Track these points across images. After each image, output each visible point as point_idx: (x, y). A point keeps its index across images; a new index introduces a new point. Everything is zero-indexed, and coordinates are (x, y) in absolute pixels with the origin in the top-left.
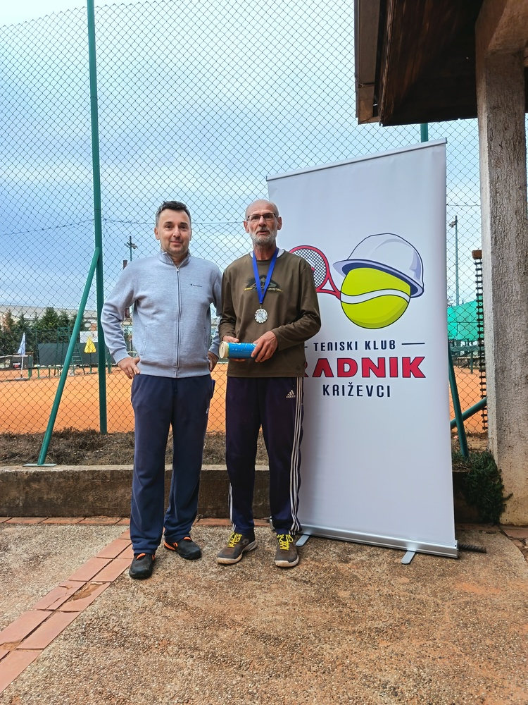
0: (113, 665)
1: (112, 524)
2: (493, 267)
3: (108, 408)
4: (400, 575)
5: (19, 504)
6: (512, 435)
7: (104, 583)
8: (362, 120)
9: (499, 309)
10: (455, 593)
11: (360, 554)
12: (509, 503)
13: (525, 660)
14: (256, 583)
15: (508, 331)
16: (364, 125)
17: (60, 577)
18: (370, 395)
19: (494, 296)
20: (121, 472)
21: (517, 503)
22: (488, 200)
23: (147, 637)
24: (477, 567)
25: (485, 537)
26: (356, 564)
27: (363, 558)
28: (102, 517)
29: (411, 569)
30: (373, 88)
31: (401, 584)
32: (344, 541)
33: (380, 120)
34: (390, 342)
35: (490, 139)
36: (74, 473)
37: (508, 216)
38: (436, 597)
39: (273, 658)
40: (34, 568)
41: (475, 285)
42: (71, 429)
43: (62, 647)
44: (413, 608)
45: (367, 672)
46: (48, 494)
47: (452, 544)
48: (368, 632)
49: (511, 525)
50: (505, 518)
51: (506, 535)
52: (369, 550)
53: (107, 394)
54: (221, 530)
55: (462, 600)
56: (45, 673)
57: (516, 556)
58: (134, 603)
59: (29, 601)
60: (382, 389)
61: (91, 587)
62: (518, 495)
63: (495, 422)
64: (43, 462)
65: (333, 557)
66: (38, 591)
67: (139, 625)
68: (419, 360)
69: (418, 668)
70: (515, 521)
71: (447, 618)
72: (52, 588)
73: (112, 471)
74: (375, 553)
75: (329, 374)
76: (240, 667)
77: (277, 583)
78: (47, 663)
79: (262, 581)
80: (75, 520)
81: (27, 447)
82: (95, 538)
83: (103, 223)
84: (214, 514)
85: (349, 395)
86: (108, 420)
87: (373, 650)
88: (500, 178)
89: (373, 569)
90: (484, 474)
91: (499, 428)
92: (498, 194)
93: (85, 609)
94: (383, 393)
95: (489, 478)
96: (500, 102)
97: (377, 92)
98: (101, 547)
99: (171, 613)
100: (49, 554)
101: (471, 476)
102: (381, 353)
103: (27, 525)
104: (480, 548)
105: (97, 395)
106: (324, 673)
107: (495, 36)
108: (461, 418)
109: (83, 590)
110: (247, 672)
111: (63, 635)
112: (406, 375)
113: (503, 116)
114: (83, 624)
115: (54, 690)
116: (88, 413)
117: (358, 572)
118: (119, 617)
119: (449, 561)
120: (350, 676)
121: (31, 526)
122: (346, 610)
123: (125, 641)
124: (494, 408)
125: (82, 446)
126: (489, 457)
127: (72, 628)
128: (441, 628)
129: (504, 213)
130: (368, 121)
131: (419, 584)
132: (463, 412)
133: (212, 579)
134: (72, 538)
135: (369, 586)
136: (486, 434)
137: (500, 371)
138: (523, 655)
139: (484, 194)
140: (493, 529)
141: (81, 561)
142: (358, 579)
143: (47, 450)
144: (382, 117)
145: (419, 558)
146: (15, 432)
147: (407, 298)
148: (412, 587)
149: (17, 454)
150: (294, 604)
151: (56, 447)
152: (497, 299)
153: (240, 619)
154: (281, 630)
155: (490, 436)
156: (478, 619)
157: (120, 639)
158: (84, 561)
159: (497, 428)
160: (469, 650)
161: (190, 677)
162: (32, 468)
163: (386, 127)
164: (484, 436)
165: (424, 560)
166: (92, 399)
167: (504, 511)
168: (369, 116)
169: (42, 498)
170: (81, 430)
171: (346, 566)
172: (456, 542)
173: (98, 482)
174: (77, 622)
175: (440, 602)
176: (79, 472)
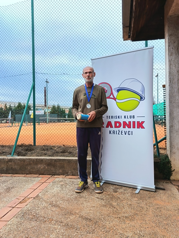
0: (32, 227)
1: (36, 177)
2: (169, 91)
3: (36, 137)
4: (134, 197)
5: (4, 169)
6: (175, 149)
7: (31, 198)
8: (125, 39)
9: (171, 105)
10: (154, 204)
11: (121, 189)
12: (173, 173)
13: (178, 229)
14: (84, 199)
15: (174, 113)
16: (125, 41)
17: (17, 195)
18: (125, 134)
19: (169, 100)
20: (39, 159)
21: (176, 173)
22: (168, 67)
23: (45, 218)
24: (162, 195)
25: (165, 184)
26: (119, 193)
27: (122, 191)
28: (33, 174)
29: (138, 195)
30: (128, 28)
31: (135, 200)
32: (116, 185)
33: (131, 39)
34: (133, 116)
35: (169, 46)
36: (23, 159)
37: (175, 73)
38: (147, 205)
39: (88, 226)
40: (8, 192)
41: (163, 97)
42: (23, 144)
43: (15, 220)
44: (139, 209)
45: (121, 232)
46: (14, 166)
47: (153, 187)
48: (122, 218)
49: (174, 180)
50: (172, 178)
51: (172, 184)
52: (124, 188)
53: (36, 132)
54: (73, 180)
55: (156, 207)
56: (9, 230)
57: (176, 191)
58: (42, 205)
59: (5, 204)
60: (130, 132)
61: (27, 199)
62: (177, 170)
63: (169, 145)
64: (13, 155)
65: (112, 190)
66: (8, 200)
67: (42, 213)
68: (143, 122)
69: (140, 231)
70: (175, 179)
71: (151, 213)
72: (13, 199)
73: (36, 159)
74: (126, 189)
75: (112, 127)
76: (77, 229)
77: (91, 199)
78: (9, 226)
79: (86, 198)
80: (23, 175)
81: (8, 150)
82: (30, 182)
83: (35, 74)
84: (71, 174)
85: (118, 134)
86: (36, 141)
87: (124, 224)
88: (172, 59)
89: (125, 195)
90: (165, 162)
91: (170, 147)
92: (171, 65)
93: (24, 207)
94: (130, 134)
95: (167, 164)
96: (172, 33)
97: (130, 30)
98: (31, 185)
99: (54, 209)
100: (13, 187)
101: (160, 163)
102: (130, 120)
103: (7, 177)
104: (163, 188)
105: (33, 132)
106: (106, 232)
107: (171, 10)
108: (157, 143)
109: (24, 200)
110: (79, 231)
111: (16, 216)
112: (138, 128)
113: (174, 38)
114: (23, 212)
115: (11, 236)
116: (29, 139)
117: (120, 196)
118: (36, 210)
119: (152, 193)
120: (115, 234)
121: (8, 177)
122: (115, 209)
123: (37, 219)
124: (169, 140)
125: (27, 150)
126: (167, 157)
127: (19, 214)
128: (148, 217)
129: (173, 72)
130: (127, 40)
131: (141, 201)
132: (158, 141)
133: (69, 197)
134: (22, 181)
135: (124, 201)
136: (166, 148)
137: (171, 127)
138: (177, 227)
139: (166, 65)
140: (168, 182)
141: (24, 190)
142: (120, 198)
143: (15, 151)
144: (132, 38)
145: (141, 191)
146: (5, 145)
147: (139, 101)
148: (139, 202)
149: (4, 152)
150: (97, 207)
151: (18, 150)
152: (170, 102)
153: (78, 212)
154: (92, 216)
155: (167, 149)
156: (161, 214)
157: (36, 218)
158: (25, 190)
159: (170, 146)
160: (158, 225)
161: (59, 233)
162: (9, 157)
163: (133, 42)
164: (165, 149)
165: (143, 192)
166: (31, 134)
167: (172, 175)
168: (127, 38)
169: (12, 167)
170: (27, 144)
171: (116, 194)
172: (154, 186)
173: (32, 162)
174: (21, 212)
175: (148, 207)
176: (25, 159)
